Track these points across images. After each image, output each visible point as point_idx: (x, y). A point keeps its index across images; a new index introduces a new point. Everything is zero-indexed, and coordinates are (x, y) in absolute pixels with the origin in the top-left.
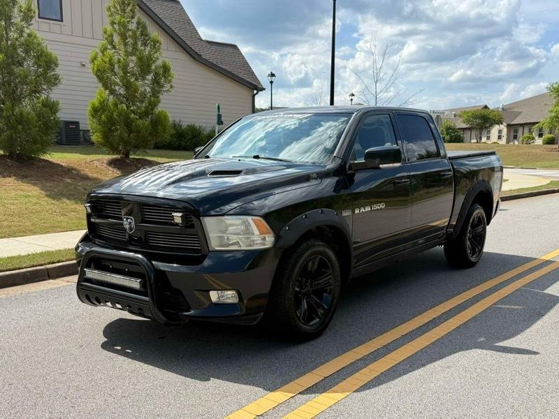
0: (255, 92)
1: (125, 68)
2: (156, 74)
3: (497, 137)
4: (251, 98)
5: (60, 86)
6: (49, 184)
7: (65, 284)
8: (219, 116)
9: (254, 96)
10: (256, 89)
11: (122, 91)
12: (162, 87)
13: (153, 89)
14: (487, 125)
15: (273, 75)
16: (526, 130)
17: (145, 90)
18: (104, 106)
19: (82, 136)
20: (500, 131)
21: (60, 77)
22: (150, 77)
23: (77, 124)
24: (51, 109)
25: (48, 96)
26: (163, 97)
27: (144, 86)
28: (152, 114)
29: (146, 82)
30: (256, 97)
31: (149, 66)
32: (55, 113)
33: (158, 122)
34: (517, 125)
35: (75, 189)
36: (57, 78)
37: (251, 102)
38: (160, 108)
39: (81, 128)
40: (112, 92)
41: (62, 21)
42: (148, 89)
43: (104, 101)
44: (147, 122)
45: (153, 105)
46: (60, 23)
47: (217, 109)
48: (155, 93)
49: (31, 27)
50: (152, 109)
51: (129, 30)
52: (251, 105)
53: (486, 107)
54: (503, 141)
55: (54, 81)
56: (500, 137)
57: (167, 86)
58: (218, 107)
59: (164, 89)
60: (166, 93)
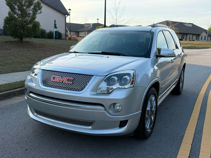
0: (66, 16)
2: (35, 6)
4: (64, 18)
8: (55, 25)
9: (66, 17)
11: (20, 13)
12: (37, 11)
13: (33, 12)
22: (32, 7)
26: (37, 16)
28: (33, 22)
30: (66, 18)
31: (32, 2)
33: (36, 25)
37: (65, 20)
38: (36, 20)
40: (16, 13)
42: (31, 12)
43: (12, 17)
45: (34, 18)
48: (35, 14)
50: (33, 20)
52: (65, 21)
58: (55, 21)
59: (38, 12)
60: (38, 14)
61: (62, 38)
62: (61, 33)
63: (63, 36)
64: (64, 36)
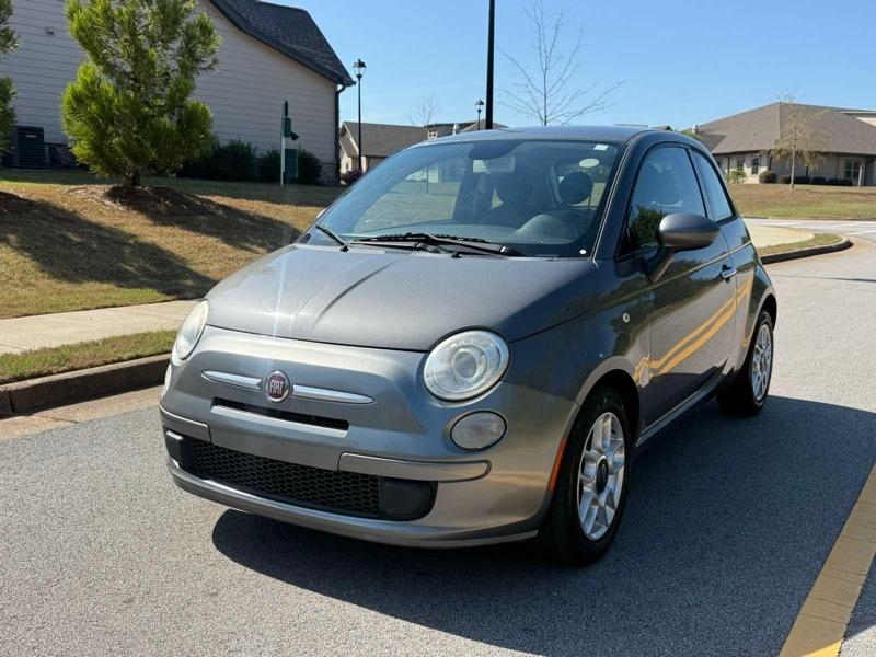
0: (339, 87)
2: (189, 38)
4: (332, 98)
7: (52, 425)
8: (287, 123)
9: (337, 93)
10: (341, 81)
11: (127, 67)
12: (198, 61)
13: (183, 66)
15: (361, 65)
16: (734, 162)
17: (169, 66)
18: (95, 91)
19: (47, 154)
21: (15, 37)
22: (176, 45)
23: (39, 131)
26: (200, 79)
27: (166, 58)
28: (181, 107)
29: (169, 52)
31: (176, 22)
33: (193, 121)
34: (721, 155)
36: (9, 35)
37: (332, 103)
38: (194, 99)
39: (45, 141)
40: (110, 69)
42: (174, 65)
43: (93, 83)
45: (183, 91)
47: (282, 109)
48: (187, 72)
50: (182, 99)
52: (332, 109)
53: (668, 128)
57: (208, 61)
58: (286, 105)
59: (202, 65)
60: (204, 72)
61: (323, 178)
62: (318, 157)
63: (323, 169)
64: (327, 172)
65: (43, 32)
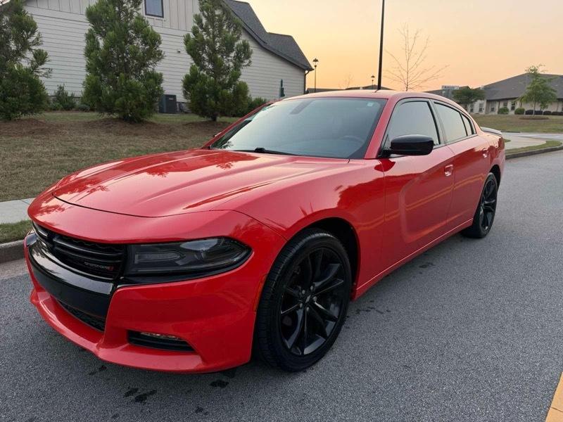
0: (307, 72)
1: (212, 47)
2: (238, 52)
3: (478, 110)
4: (302, 77)
5: (163, 61)
6: (155, 141)
8: (282, 90)
10: (307, 69)
11: (210, 66)
12: (242, 62)
13: (235, 64)
14: (473, 100)
15: (316, 61)
16: (502, 104)
17: (229, 65)
19: (178, 107)
20: (481, 105)
21: (163, 53)
22: (233, 55)
23: (174, 97)
24: (156, 80)
25: (153, 69)
26: (243, 71)
27: (229, 62)
28: (235, 84)
29: (230, 58)
30: (307, 75)
31: (232, 45)
32: (159, 83)
33: (240, 91)
35: (177, 145)
36: (160, 53)
37: (303, 80)
38: (241, 79)
39: (177, 101)
41: (163, 17)
42: (231, 64)
43: (196, 74)
44: (230, 91)
45: (236, 76)
46: (162, 19)
47: (280, 84)
48: (237, 67)
49: (139, 12)
50: (235, 80)
51: (216, 16)
53: (468, 87)
54: (483, 113)
55: (158, 56)
56: (481, 110)
57: (246, 62)
58: (282, 81)
59: (244, 64)
60: (245, 67)
65: (176, 52)
